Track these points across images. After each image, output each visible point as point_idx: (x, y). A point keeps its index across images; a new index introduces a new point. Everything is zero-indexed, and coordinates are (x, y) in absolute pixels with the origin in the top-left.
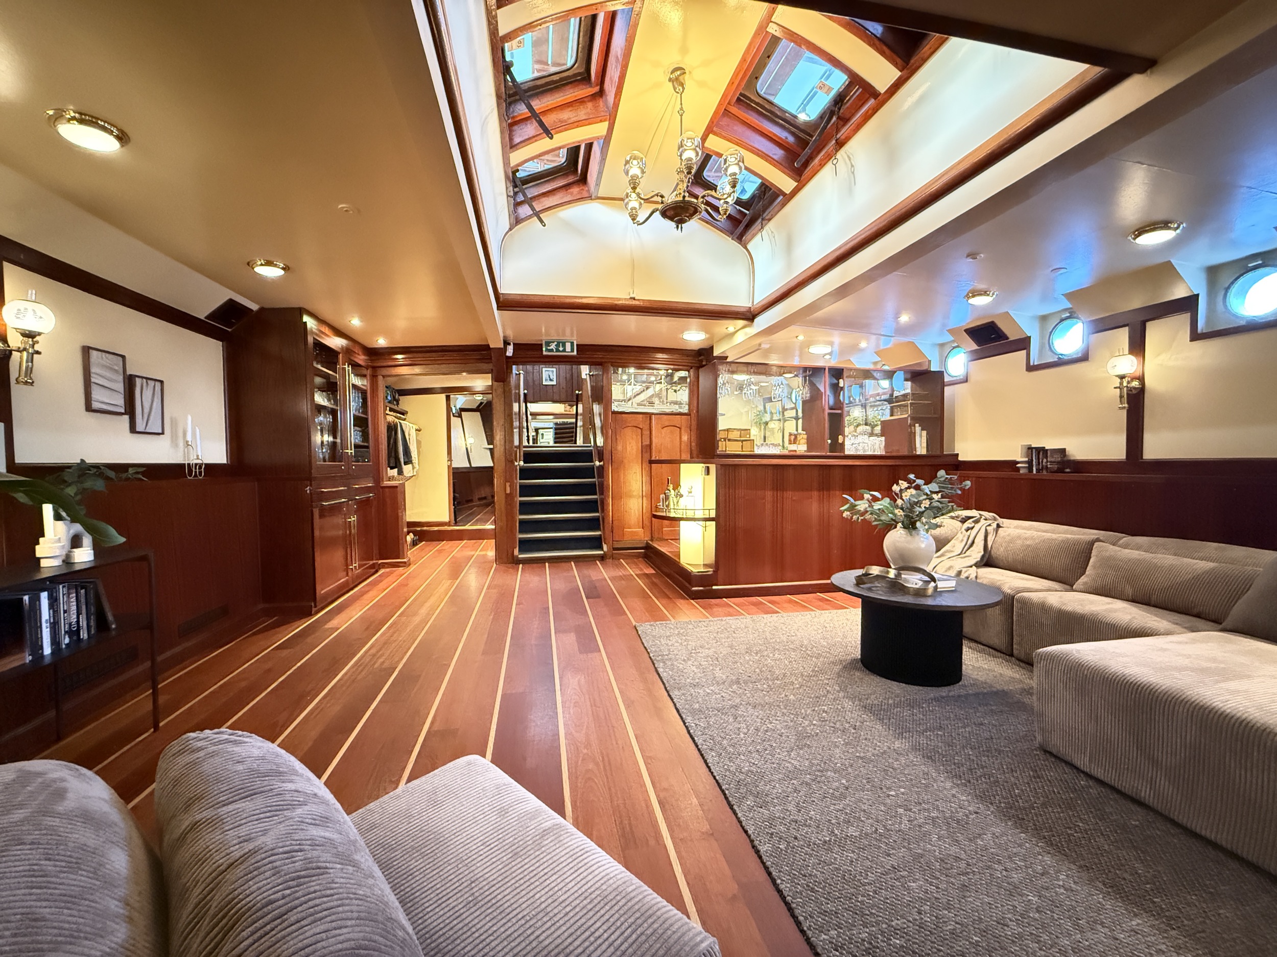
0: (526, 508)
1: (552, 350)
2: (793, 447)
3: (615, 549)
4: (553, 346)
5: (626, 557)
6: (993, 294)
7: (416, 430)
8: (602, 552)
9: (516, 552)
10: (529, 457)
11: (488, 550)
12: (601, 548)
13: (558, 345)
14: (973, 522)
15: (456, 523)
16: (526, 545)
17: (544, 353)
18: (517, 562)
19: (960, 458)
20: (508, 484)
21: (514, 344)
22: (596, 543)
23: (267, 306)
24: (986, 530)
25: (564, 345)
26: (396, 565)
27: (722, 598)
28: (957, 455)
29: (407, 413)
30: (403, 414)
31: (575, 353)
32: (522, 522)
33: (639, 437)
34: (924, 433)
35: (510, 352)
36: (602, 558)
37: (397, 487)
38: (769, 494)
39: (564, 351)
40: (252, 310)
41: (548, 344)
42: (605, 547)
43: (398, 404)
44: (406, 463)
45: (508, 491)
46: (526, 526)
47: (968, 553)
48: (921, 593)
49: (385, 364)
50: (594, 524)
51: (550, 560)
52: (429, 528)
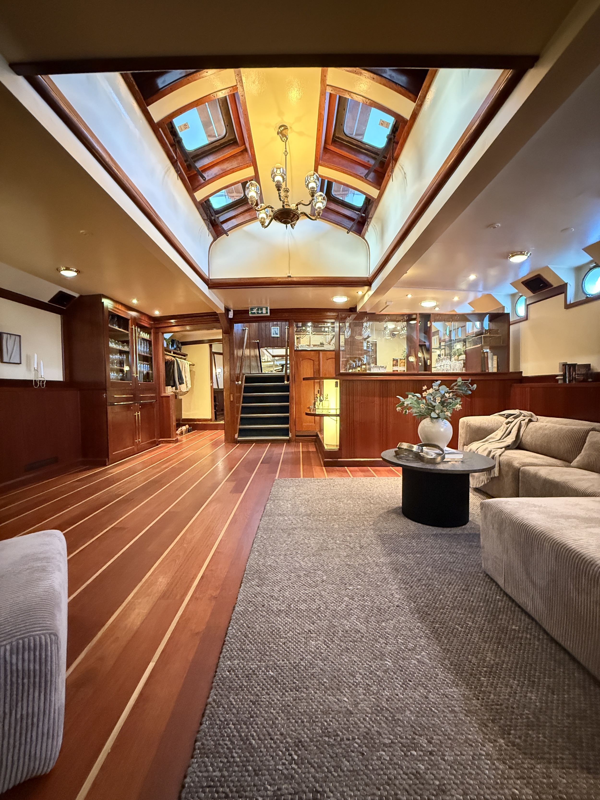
0: (245, 410)
1: (254, 313)
2: (395, 368)
3: (297, 436)
4: (255, 311)
5: (303, 441)
6: (527, 253)
7: (190, 365)
8: (288, 438)
9: (236, 436)
10: (249, 379)
11: (221, 435)
12: (288, 435)
13: (258, 310)
14: (513, 418)
15: (216, 419)
16: (243, 432)
17: (250, 315)
18: (237, 442)
19: (524, 375)
20: (232, 395)
21: (234, 311)
22: (285, 432)
23: (84, 294)
24: (520, 423)
25: (262, 309)
26: (169, 442)
27: (344, 466)
28: (521, 372)
29: (187, 355)
30: (185, 356)
31: (269, 314)
32: (242, 418)
33: (312, 366)
34: (495, 358)
35: (231, 315)
36: (288, 441)
37: (169, 397)
38: (377, 400)
39: (262, 313)
40: (75, 297)
41: (252, 309)
42: (290, 435)
43: (180, 350)
44: (180, 384)
45: (232, 400)
46: (244, 421)
47: (505, 439)
48: (433, 461)
49: (161, 326)
50: (286, 420)
51: (257, 441)
52: (198, 423)
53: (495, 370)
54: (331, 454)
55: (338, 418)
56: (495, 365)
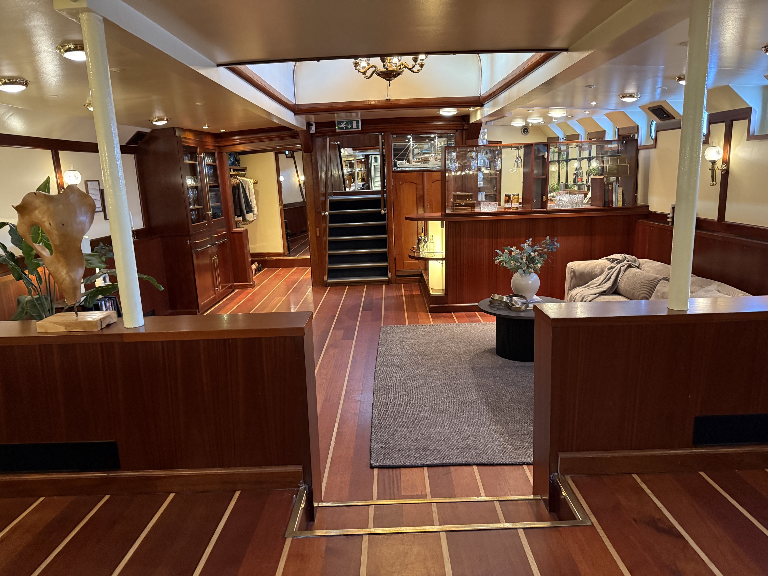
0: (333, 245)
1: (342, 128)
2: (508, 205)
3: (397, 276)
4: (343, 125)
5: (405, 282)
6: (637, 96)
7: (254, 183)
8: (388, 279)
9: (326, 278)
10: (335, 205)
11: (307, 275)
12: (386, 275)
13: (347, 124)
14: (617, 263)
15: (289, 254)
16: (333, 273)
17: (337, 131)
18: (327, 285)
19: (650, 209)
20: (318, 229)
21: (315, 123)
22: (383, 271)
25: (351, 123)
26: (246, 287)
27: (451, 312)
28: (648, 206)
31: (360, 129)
32: (330, 256)
33: (415, 190)
34: (621, 190)
35: (313, 130)
36: (388, 283)
37: (241, 233)
39: (352, 128)
40: (147, 133)
41: (339, 123)
42: (390, 276)
43: (239, 164)
44: (248, 212)
45: (318, 235)
46: (333, 259)
47: (604, 285)
49: (226, 144)
50: (383, 257)
51: (351, 284)
52: (269, 258)
53: (620, 204)
54: (437, 299)
55: (444, 261)
56: (620, 199)
